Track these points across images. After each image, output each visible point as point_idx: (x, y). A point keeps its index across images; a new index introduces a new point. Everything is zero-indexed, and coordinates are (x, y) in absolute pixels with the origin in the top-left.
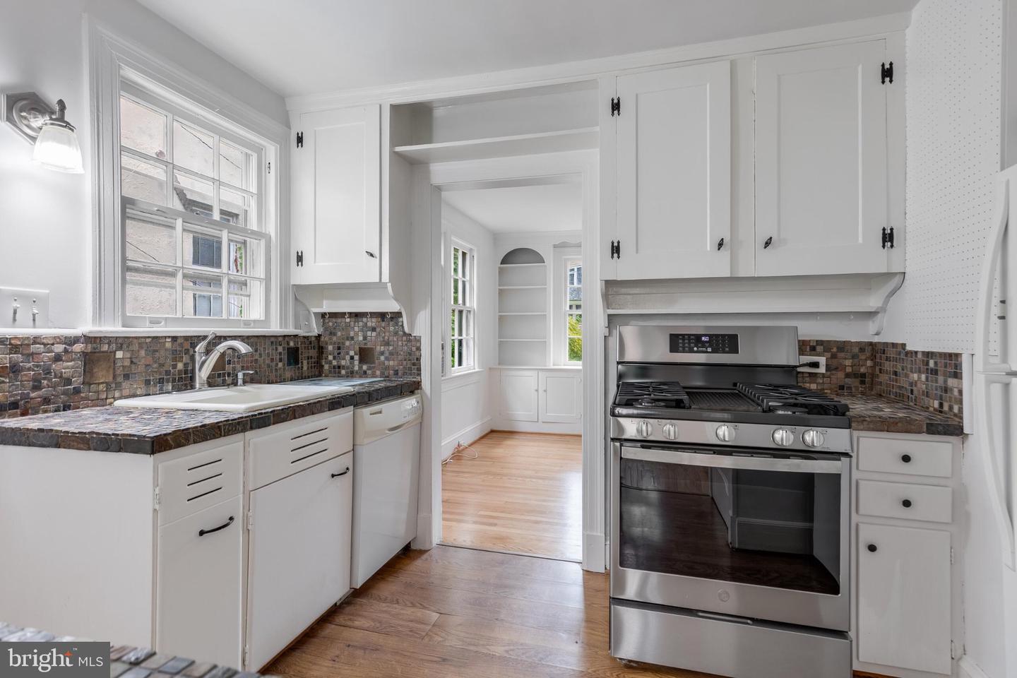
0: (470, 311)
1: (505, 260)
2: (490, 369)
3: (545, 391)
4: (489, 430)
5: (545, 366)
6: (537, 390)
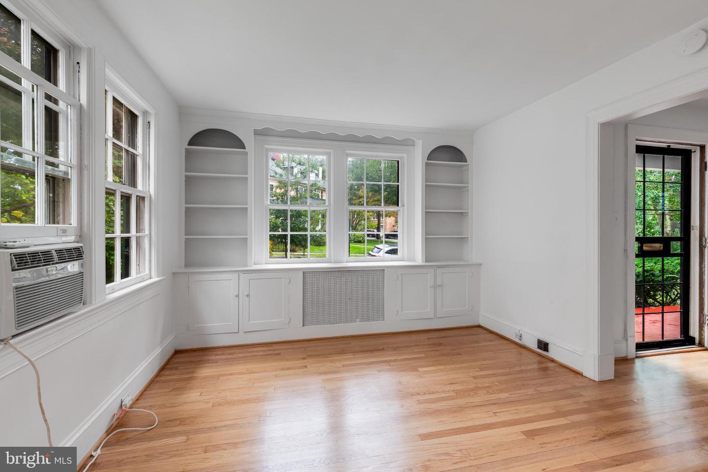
0: (143, 198)
1: (194, 141)
2: (174, 273)
3: (248, 296)
4: (172, 352)
5: (247, 266)
6: (237, 296)
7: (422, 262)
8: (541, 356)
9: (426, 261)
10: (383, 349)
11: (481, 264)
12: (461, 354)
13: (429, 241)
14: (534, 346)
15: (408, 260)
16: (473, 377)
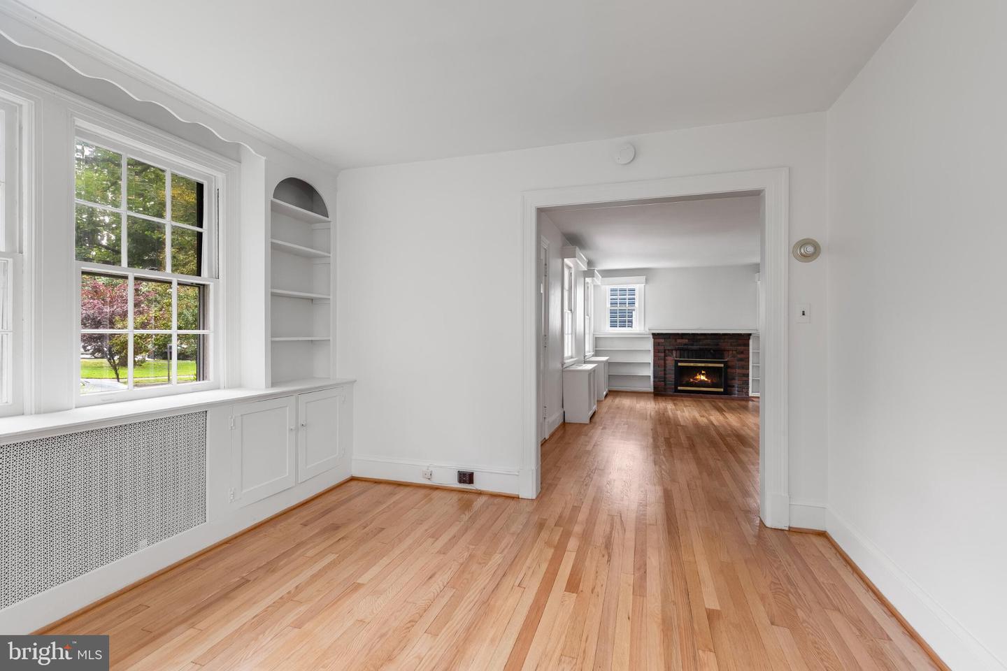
7: (266, 387)
8: (464, 492)
9: (273, 384)
10: (245, 582)
11: (356, 381)
12: (384, 529)
13: (277, 347)
14: (453, 482)
15: (230, 387)
16: (439, 552)
